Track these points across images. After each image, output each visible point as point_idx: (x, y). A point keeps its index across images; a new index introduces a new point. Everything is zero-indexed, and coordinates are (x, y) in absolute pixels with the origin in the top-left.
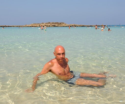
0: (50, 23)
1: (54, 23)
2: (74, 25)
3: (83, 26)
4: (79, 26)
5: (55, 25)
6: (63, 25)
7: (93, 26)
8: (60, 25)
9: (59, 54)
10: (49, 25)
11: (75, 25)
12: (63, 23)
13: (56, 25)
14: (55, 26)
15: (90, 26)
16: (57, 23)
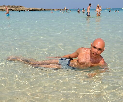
0: (5, 6)
1: (10, 7)
2: (34, 9)
3: (44, 10)
4: (40, 10)
5: (11, 8)
6: (21, 9)
7: (55, 10)
8: (18, 9)
9: (95, 48)
10: (4, 8)
11: (36, 9)
12: (21, 6)
13: (13, 9)
14: (11, 10)
15: (52, 10)
16: (14, 6)
